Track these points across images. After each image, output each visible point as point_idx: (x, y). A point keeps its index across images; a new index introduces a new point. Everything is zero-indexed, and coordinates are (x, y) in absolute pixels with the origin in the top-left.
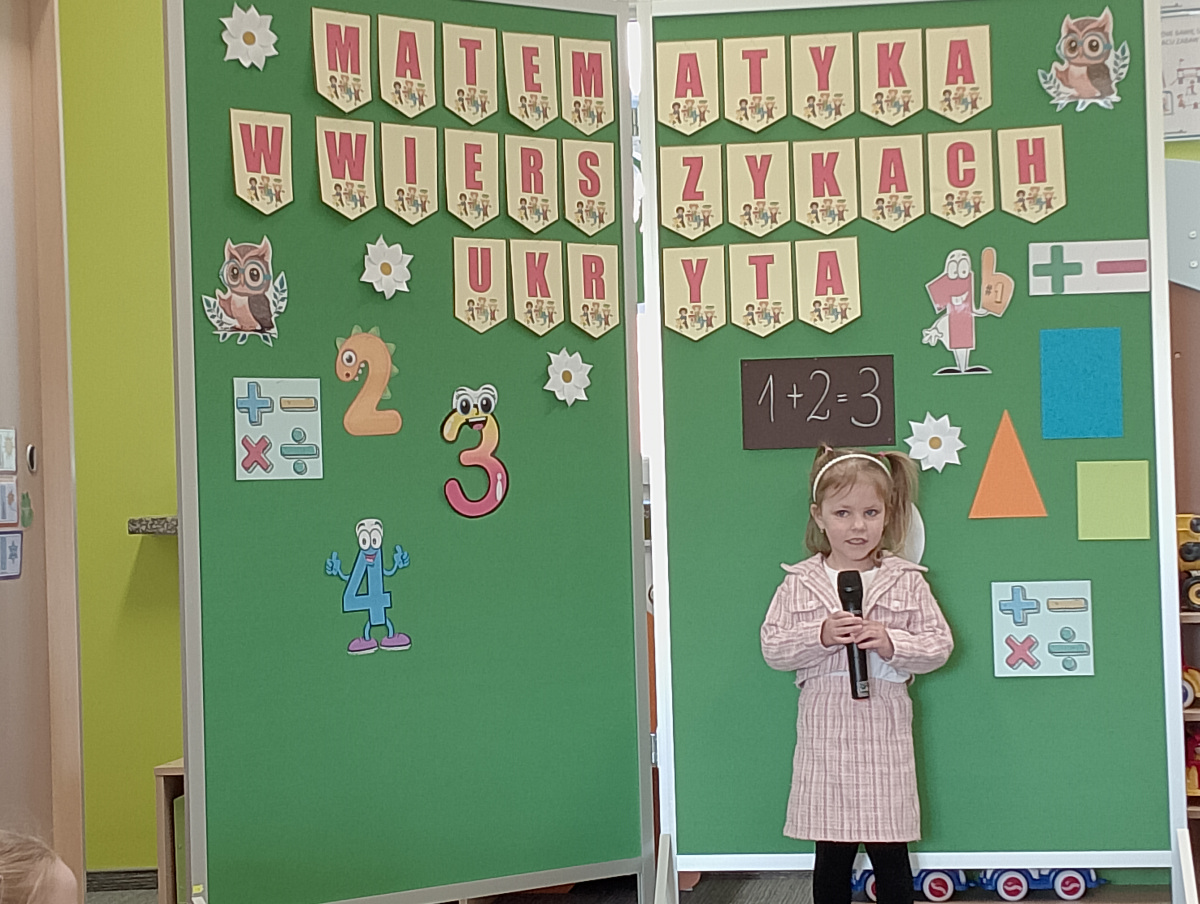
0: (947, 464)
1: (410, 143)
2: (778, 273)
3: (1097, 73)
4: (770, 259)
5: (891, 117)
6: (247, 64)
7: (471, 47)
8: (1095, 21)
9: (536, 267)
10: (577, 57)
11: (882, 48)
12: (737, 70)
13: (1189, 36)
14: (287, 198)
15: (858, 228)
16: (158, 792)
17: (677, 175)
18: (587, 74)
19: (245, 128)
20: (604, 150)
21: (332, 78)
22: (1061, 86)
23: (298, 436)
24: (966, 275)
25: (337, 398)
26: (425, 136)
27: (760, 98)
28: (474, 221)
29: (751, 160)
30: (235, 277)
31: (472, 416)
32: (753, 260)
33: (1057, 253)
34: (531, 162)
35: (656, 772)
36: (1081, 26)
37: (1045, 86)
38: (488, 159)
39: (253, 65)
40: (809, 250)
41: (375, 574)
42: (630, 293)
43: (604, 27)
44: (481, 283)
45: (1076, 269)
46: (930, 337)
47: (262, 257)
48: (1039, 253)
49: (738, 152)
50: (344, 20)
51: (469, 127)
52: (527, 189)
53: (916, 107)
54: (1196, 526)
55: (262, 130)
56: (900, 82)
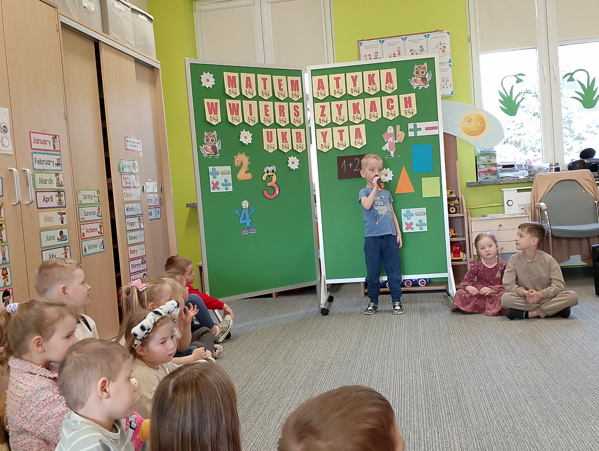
0: (389, 180)
1: (250, 105)
2: (345, 134)
3: (424, 79)
4: (343, 131)
5: (372, 93)
6: (207, 87)
7: (265, 80)
8: (422, 66)
9: (284, 135)
10: (292, 81)
11: (369, 75)
12: (333, 83)
13: (445, 70)
14: (220, 121)
15: (365, 121)
17: (319, 110)
18: (295, 85)
19: (208, 103)
20: (300, 105)
21: (230, 89)
22: (415, 83)
23: (226, 181)
24: (392, 132)
25: (235, 171)
26: (254, 103)
27: (339, 90)
28: (268, 124)
29: (337, 105)
30: (207, 141)
31: (269, 174)
32: (338, 131)
33: (415, 126)
34: (281, 109)
35: (320, 260)
36: (419, 67)
37: (411, 83)
38: (270, 108)
39: (209, 87)
40: (353, 128)
41: (247, 214)
42: (308, 141)
43: (298, 73)
44: (270, 140)
45: (420, 129)
46: (384, 148)
47: (214, 136)
48: (411, 126)
49: (334, 104)
50: (232, 74)
51: (265, 100)
52: (281, 116)
53: (378, 90)
54: (451, 193)
55: (212, 104)
56: (374, 84)
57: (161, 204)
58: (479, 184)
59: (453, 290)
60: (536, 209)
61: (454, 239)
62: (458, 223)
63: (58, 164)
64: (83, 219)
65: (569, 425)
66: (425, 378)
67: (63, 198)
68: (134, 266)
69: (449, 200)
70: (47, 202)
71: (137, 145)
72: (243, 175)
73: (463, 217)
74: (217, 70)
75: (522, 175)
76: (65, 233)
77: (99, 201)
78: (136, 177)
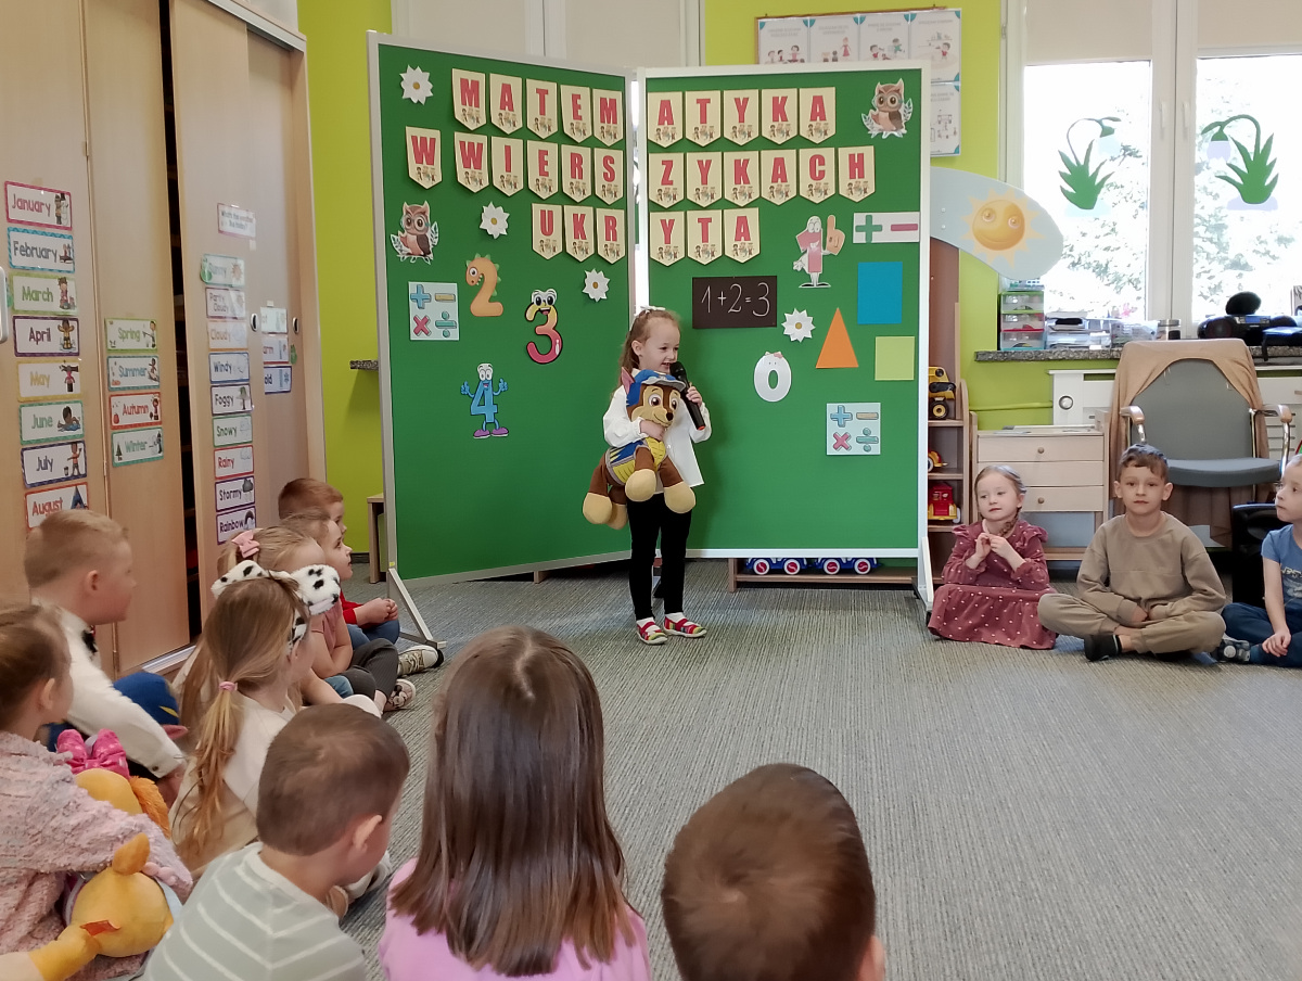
0: (805, 338)
1: (508, 149)
2: (714, 228)
3: (894, 117)
4: (710, 220)
5: (779, 140)
6: (415, 101)
7: (543, 93)
8: (893, 86)
9: (579, 222)
10: (603, 100)
11: (775, 99)
12: (693, 110)
13: (944, 97)
14: (438, 179)
15: (760, 203)
16: (368, 512)
17: (658, 171)
18: (608, 110)
19: (414, 139)
20: (617, 155)
21: (464, 110)
22: (874, 123)
23: (445, 316)
24: (818, 231)
25: (467, 295)
26: (516, 144)
27: (706, 127)
28: (544, 195)
29: (700, 162)
30: (409, 224)
31: (543, 307)
32: (699, 221)
33: (869, 219)
34: (576, 161)
36: (886, 89)
37: (866, 124)
38: (552, 159)
39: (419, 102)
40: (732, 216)
41: (488, 394)
42: (631, 239)
43: (618, 83)
44: (547, 230)
45: (879, 228)
46: (797, 266)
47: (424, 213)
48: (859, 219)
49: (693, 157)
50: (471, 76)
51: (541, 140)
52: (573, 176)
53: (793, 134)
54: (939, 373)
55: (424, 139)
56: (785, 119)
57: (294, 359)
58: (1002, 357)
59: (926, 586)
60: (1122, 420)
61: (938, 476)
62: (948, 441)
63: (66, 258)
64: (117, 383)
65: (1139, 885)
66: (848, 772)
67: (73, 335)
68: (228, 495)
69: (933, 388)
70: (37, 340)
71: (244, 223)
72: (483, 306)
73: (961, 428)
74: (439, 65)
75: (1096, 342)
76: (76, 412)
77: (154, 346)
78: (239, 296)
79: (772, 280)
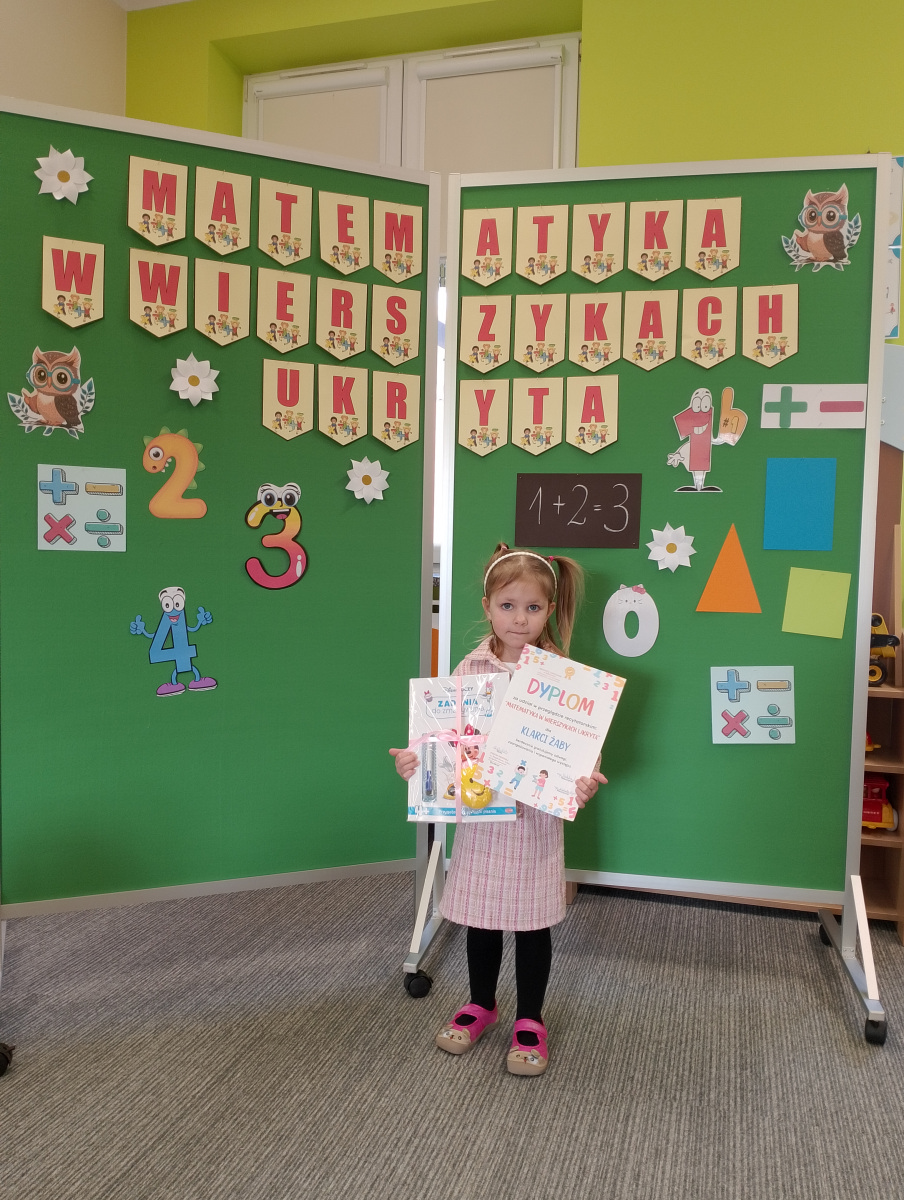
0: (680, 567)
1: (223, 278)
2: (553, 404)
4: (545, 391)
5: (653, 274)
7: (287, 201)
8: (832, 195)
9: (342, 391)
10: (390, 218)
11: (650, 216)
12: (529, 234)
15: (621, 367)
17: (474, 320)
18: (398, 232)
20: (412, 297)
22: (800, 249)
23: (103, 516)
24: (708, 409)
27: (545, 257)
28: (284, 347)
29: (535, 308)
30: (42, 378)
31: (277, 507)
32: (532, 392)
33: (786, 393)
34: (341, 302)
36: (821, 199)
37: (787, 250)
38: (299, 296)
40: (578, 386)
43: (416, 193)
44: (288, 398)
45: (802, 407)
46: (673, 460)
47: (71, 364)
48: (771, 393)
49: (524, 301)
50: (163, 168)
51: (282, 267)
52: (335, 323)
53: (674, 266)
56: (663, 244)
72: (171, 503)
79: (635, 481)
